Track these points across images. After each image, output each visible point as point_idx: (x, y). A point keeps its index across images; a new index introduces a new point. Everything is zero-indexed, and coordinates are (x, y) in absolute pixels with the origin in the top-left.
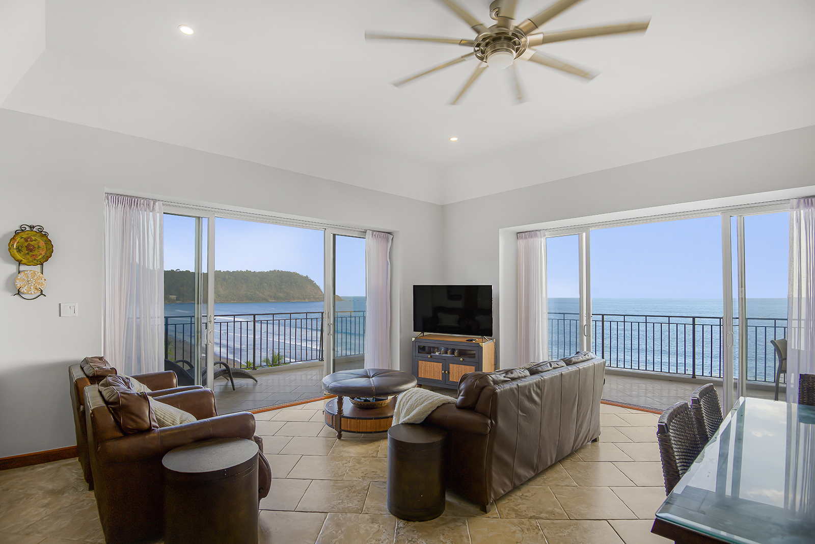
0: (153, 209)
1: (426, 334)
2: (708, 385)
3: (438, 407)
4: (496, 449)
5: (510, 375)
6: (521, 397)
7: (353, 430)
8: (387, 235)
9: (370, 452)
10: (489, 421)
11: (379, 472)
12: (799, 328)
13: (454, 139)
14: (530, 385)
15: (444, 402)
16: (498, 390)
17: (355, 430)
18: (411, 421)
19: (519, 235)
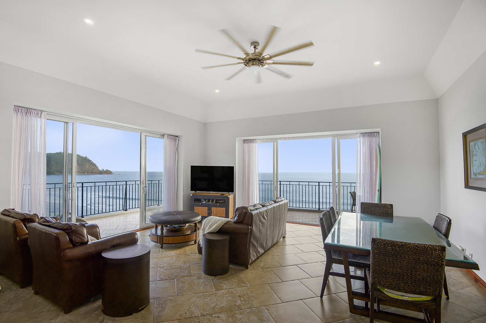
0: (41, 117)
1: (197, 192)
2: (325, 212)
3: (225, 224)
4: (252, 240)
5: (255, 207)
6: (261, 217)
7: (170, 243)
8: (175, 138)
9: (182, 252)
10: (250, 227)
11: (191, 260)
12: (360, 186)
13: (217, 91)
14: (264, 211)
15: (227, 221)
16: (254, 213)
17: (172, 243)
18: (212, 231)
19: (245, 141)
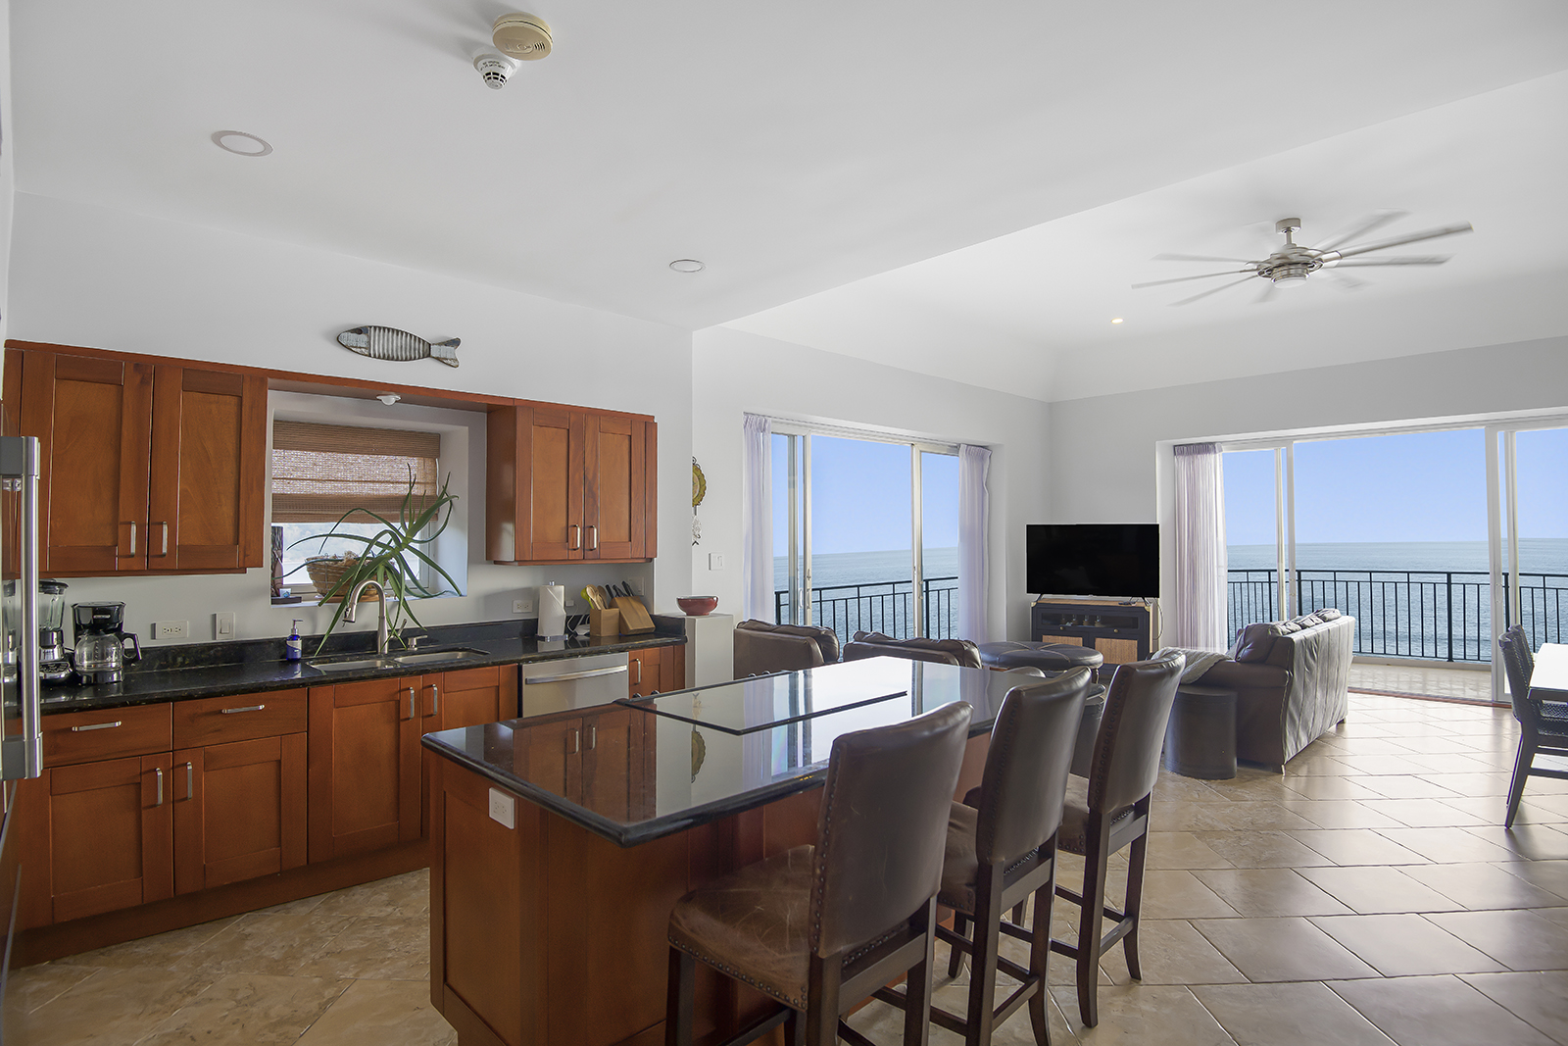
3: (1216, 664)
5: (1289, 628)
6: (1307, 650)
8: (980, 453)
10: (1288, 673)
13: (1117, 321)
14: (1312, 637)
15: (1220, 658)
19: (1179, 450)
